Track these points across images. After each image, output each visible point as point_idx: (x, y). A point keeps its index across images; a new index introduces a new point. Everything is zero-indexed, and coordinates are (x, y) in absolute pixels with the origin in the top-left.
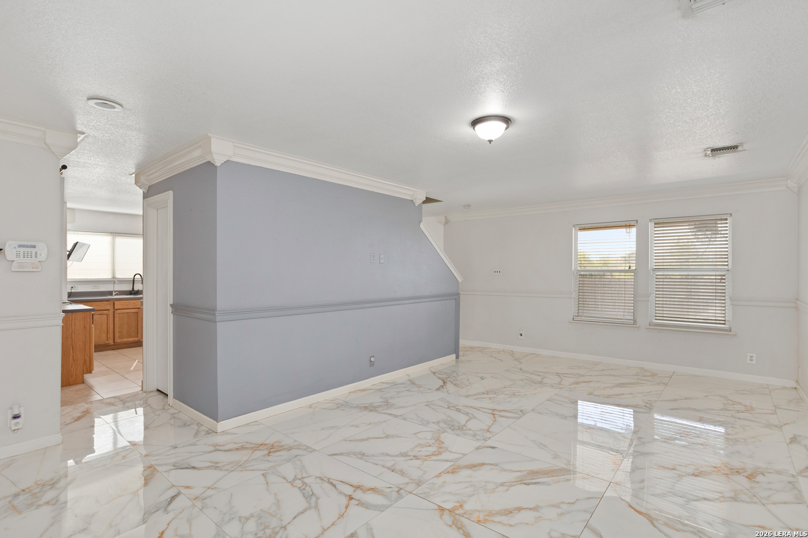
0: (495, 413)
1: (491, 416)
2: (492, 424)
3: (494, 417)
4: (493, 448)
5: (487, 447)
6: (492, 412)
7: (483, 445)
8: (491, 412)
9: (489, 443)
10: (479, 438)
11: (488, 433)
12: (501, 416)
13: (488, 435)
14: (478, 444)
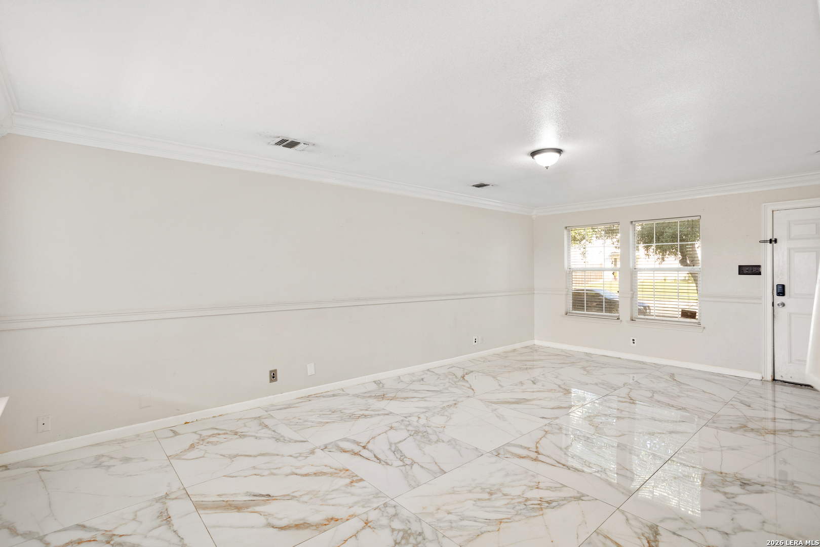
0: (534, 455)
1: (541, 450)
2: (541, 439)
3: (537, 447)
4: (543, 418)
5: (548, 418)
6: (539, 456)
7: (552, 420)
8: (541, 457)
9: (547, 421)
10: (556, 426)
11: (546, 430)
12: (528, 449)
13: (547, 428)
14: (557, 421)
